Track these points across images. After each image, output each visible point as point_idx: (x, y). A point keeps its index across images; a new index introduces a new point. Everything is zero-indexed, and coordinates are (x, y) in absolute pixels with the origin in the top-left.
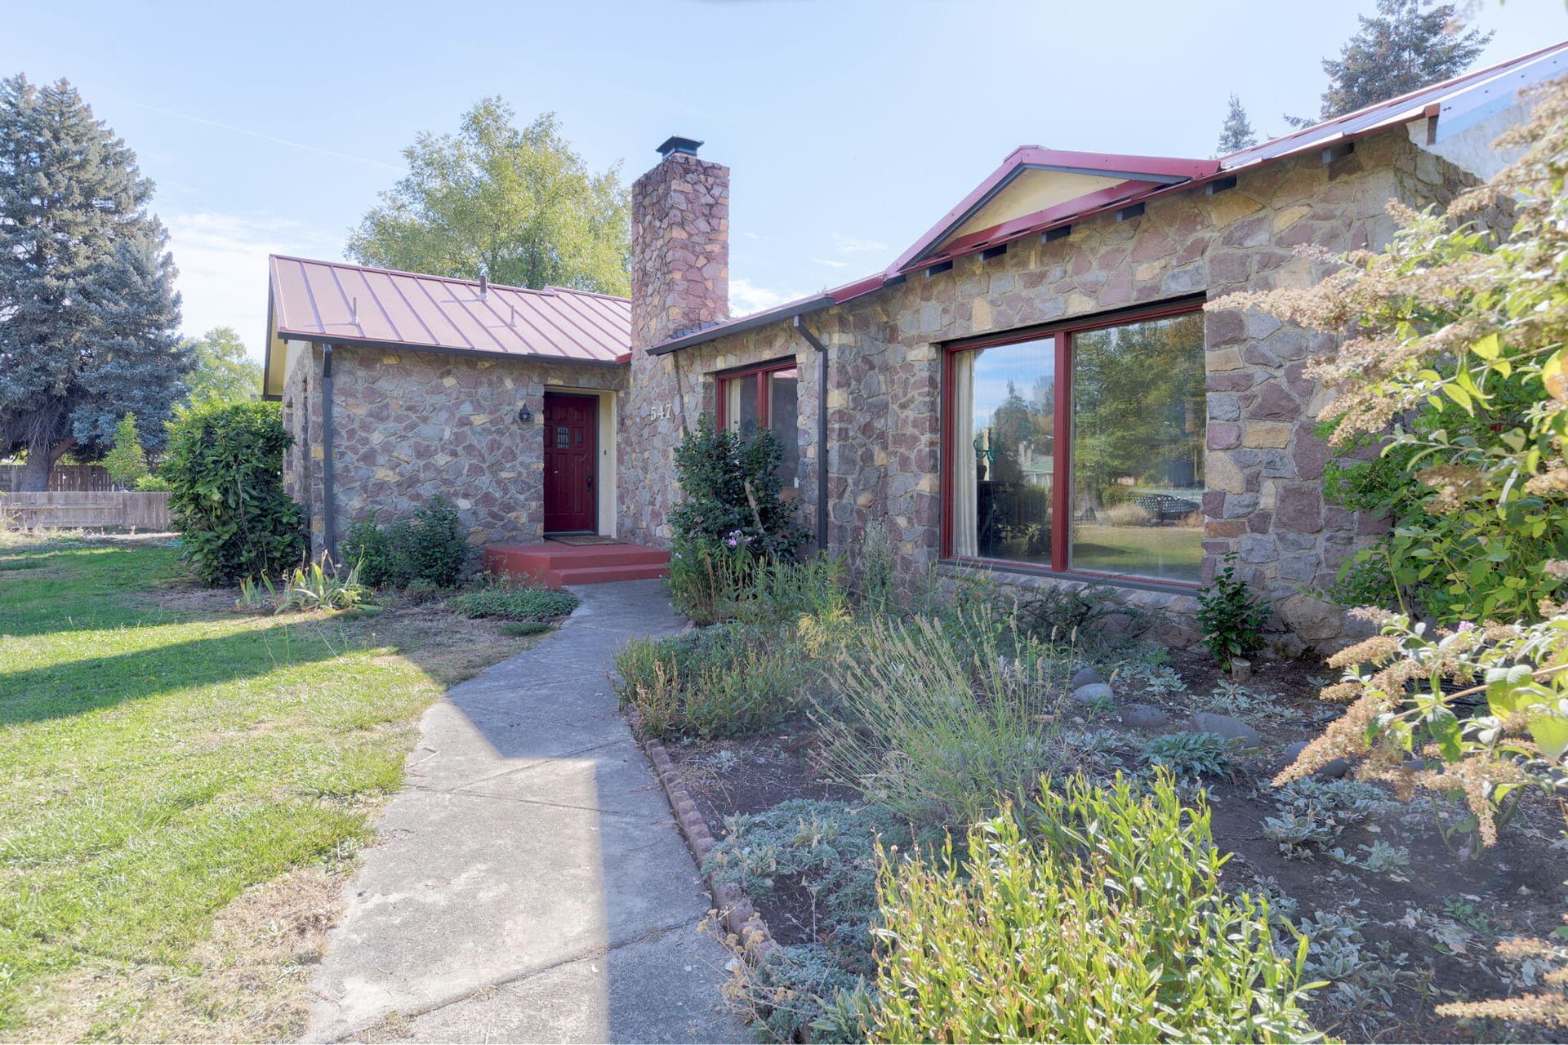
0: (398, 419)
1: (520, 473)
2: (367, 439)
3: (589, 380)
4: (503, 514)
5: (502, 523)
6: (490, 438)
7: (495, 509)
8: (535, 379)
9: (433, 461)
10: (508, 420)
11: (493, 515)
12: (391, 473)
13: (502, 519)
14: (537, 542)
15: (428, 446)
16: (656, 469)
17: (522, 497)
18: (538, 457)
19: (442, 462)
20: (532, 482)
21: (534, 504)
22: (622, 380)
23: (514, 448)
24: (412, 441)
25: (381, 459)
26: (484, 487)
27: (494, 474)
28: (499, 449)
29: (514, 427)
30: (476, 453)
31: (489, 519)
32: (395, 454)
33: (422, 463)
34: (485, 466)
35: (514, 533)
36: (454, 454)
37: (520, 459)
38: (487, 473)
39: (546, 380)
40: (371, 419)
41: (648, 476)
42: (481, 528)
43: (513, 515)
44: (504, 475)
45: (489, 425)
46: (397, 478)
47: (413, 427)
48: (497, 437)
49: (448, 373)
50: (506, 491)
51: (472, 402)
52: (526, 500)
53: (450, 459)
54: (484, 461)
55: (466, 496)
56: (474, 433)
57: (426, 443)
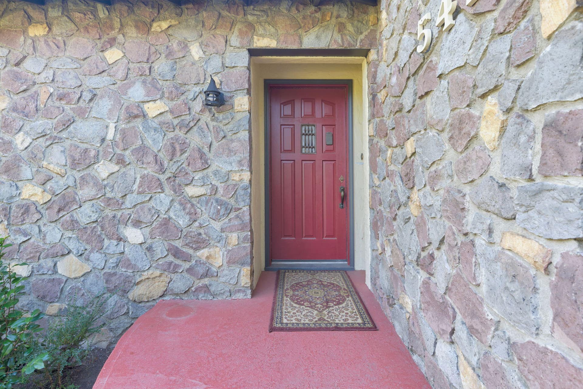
0: (48, 115)
1: (215, 190)
2: (10, 143)
3: (318, 37)
4: (191, 251)
5: (187, 265)
6: (171, 135)
7: (178, 244)
8: (234, 40)
9: (93, 173)
10: (198, 106)
11: (176, 253)
12: (39, 190)
13: (187, 258)
14: (240, 296)
15: (86, 151)
16: (435, 178)
17: (217, 225)
18: (240, 162)
19: (104, 175)
20: (232, 202)
21: (234, 238)
22: (374, 31)
23: (206, 150)
24: (68, 143)
25: (27, 172)
26: (163, 209)
27: (178, 190)
28: (183, 152)
29: (206, 117)
30: (151, 159)
31: (171, 258)
32: (45, 163)
33: (78, 175)
34: (163, 178)
35: (206, 281)
36: (121, 161)
37: (213, 167)
38: (168, 189)
39: (251, 41)
40: (14, 114)
41: (415, 195)
42: (158, 273)
43: (203, 253)
44: (191, 191)
45: (169, 117)
46: (48, 197)
47: (67, 124)
48: (181, 134)
49: (112, 42)
50: (193, 217)
51: (144, 82)
52: (222, 230)
53: (116, 168)
54: (162, 170)
55: (137, 224)
56: (147, 129)
57: (85, 146)
